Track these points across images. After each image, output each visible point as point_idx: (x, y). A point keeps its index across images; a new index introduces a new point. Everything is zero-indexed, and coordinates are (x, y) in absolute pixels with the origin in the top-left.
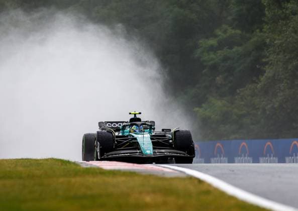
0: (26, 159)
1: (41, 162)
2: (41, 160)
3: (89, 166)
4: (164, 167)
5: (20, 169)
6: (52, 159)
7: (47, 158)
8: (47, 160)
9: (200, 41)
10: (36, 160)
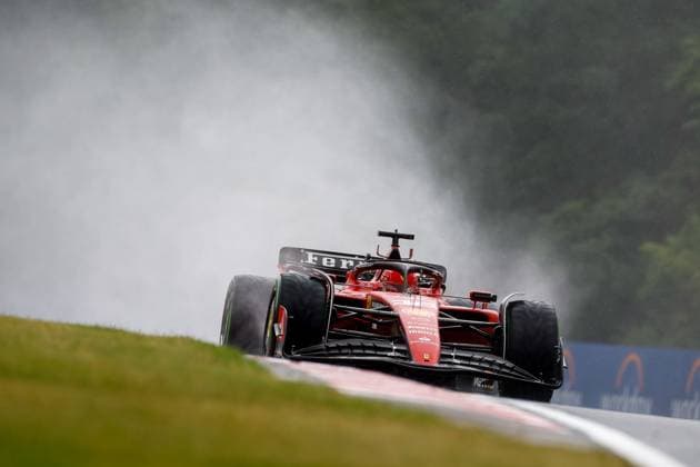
0: (108, 330)
1: (153, 344)
2: (152, 338)
3: (295, 378)
4: (526, 411)
5: (86, 356)
6: (188, 341)
7: (172, 335)
8: (171, 340)
9: (689, 41)
10: (139, 337)
